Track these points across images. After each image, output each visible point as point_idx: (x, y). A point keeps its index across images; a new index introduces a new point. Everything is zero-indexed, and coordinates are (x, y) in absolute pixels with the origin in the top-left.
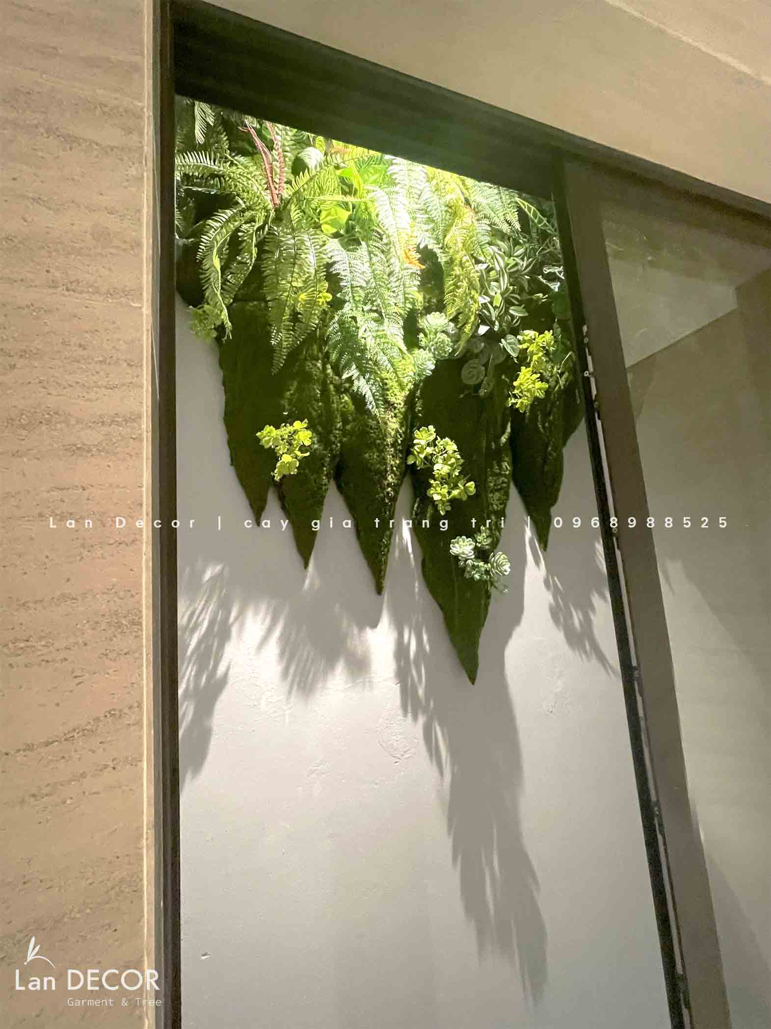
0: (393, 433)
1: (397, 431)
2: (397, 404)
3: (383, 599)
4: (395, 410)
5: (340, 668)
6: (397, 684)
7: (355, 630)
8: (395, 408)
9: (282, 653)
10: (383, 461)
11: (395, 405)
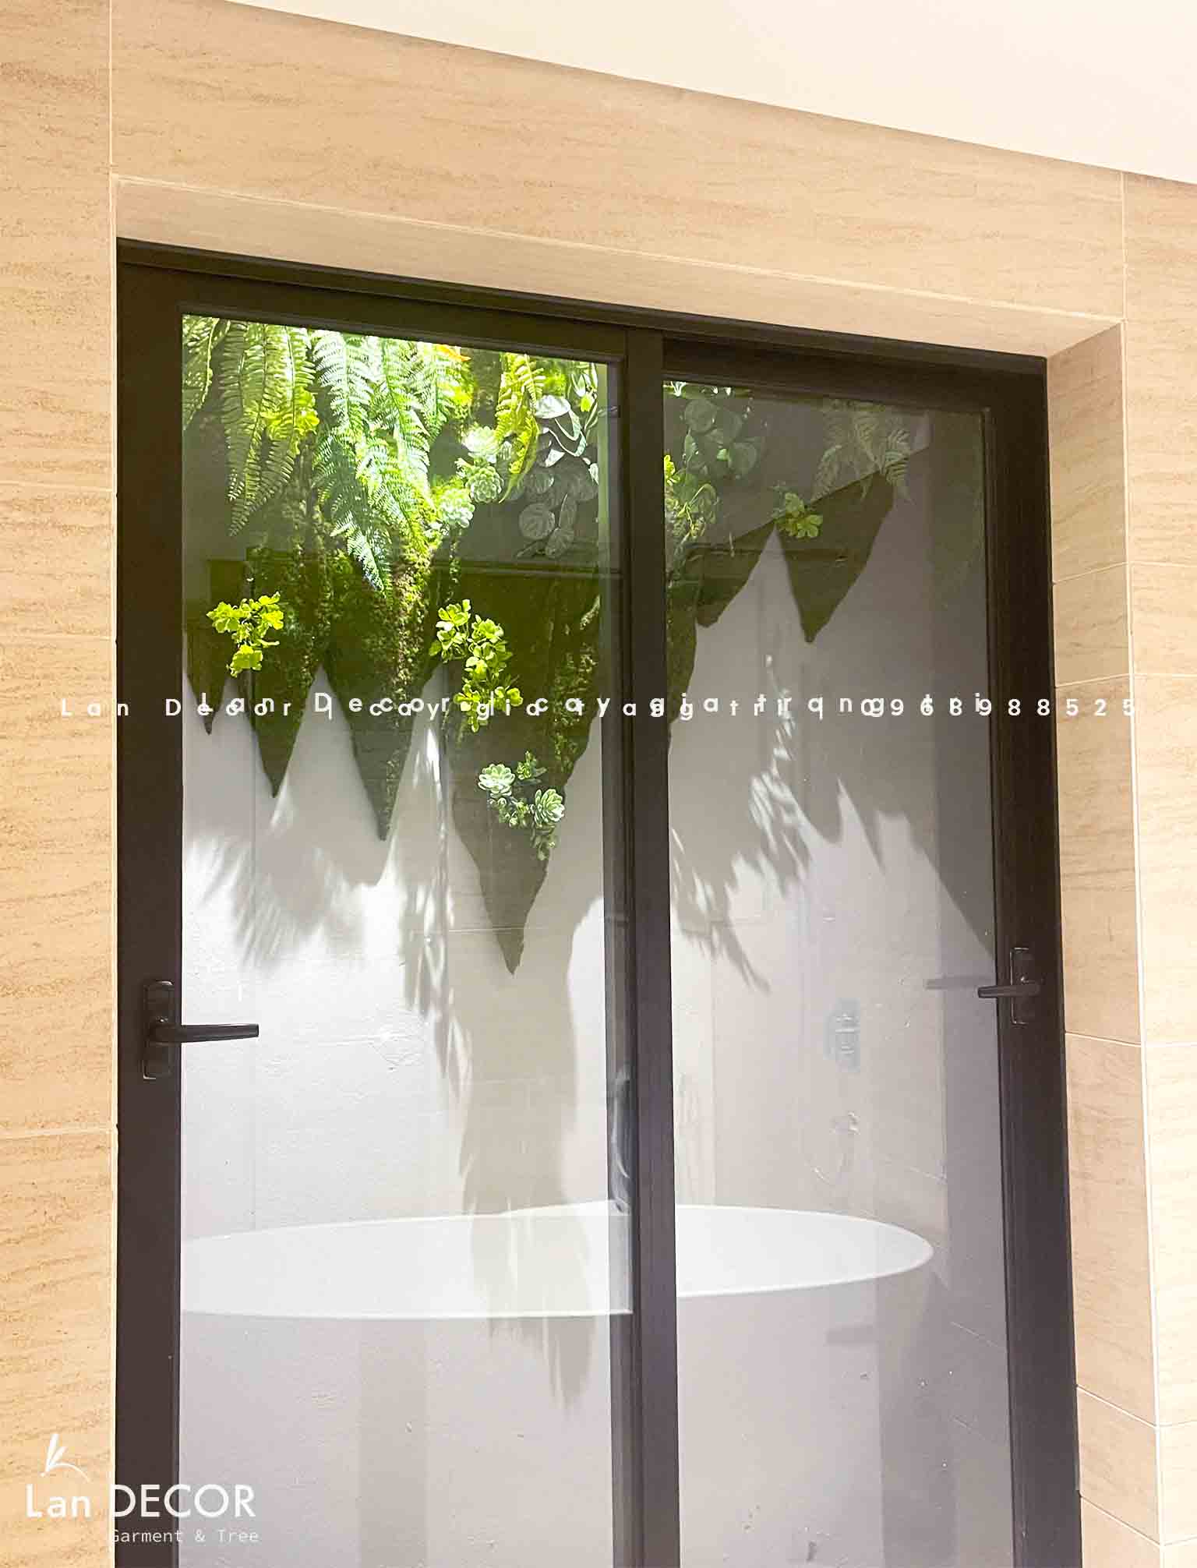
0: (409, 608)
1: (416, 605)
2: (419, 564)
3: (389, 846)
4: (415, 573)
5: (319, 934)
6: (402, 964)
7: (344, 885)
8: (416, 571)
9: (236, 911)
10: (393, 650)
11: (417, 566)
